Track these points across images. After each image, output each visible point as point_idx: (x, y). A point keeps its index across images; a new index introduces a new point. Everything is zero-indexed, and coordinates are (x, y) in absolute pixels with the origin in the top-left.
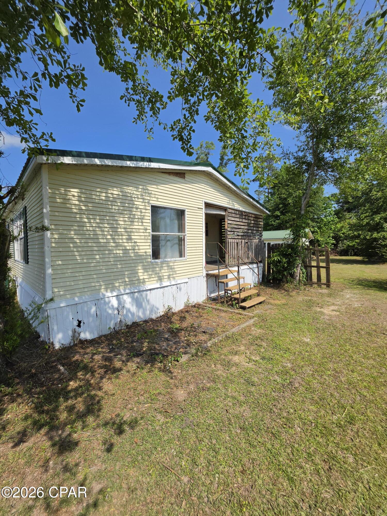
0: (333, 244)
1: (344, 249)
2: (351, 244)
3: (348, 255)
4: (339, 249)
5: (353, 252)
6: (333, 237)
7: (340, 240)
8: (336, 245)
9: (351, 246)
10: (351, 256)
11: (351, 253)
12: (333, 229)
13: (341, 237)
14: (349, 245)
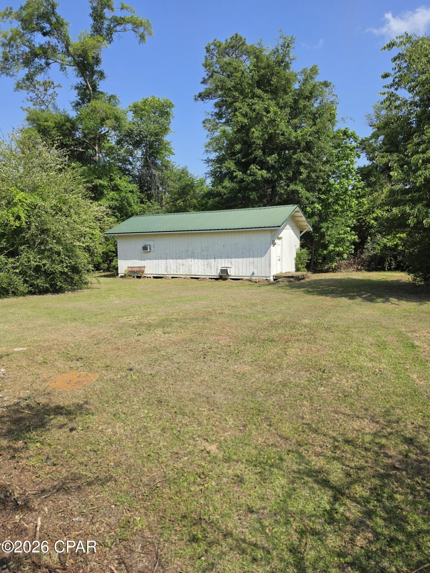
0: (354, 243)
1: (375, 255)
2: (389, 244)
3: (383, 269)
4: (365, 255)
5: (393, 263)
6: (354, 229)
7: (370, 235)
8: (359, 246)
9: (390, 249)
10: (390, 270)
11: (390, 265)
12: (354, 208)
13: (371, 227)
14: (385, 245)
